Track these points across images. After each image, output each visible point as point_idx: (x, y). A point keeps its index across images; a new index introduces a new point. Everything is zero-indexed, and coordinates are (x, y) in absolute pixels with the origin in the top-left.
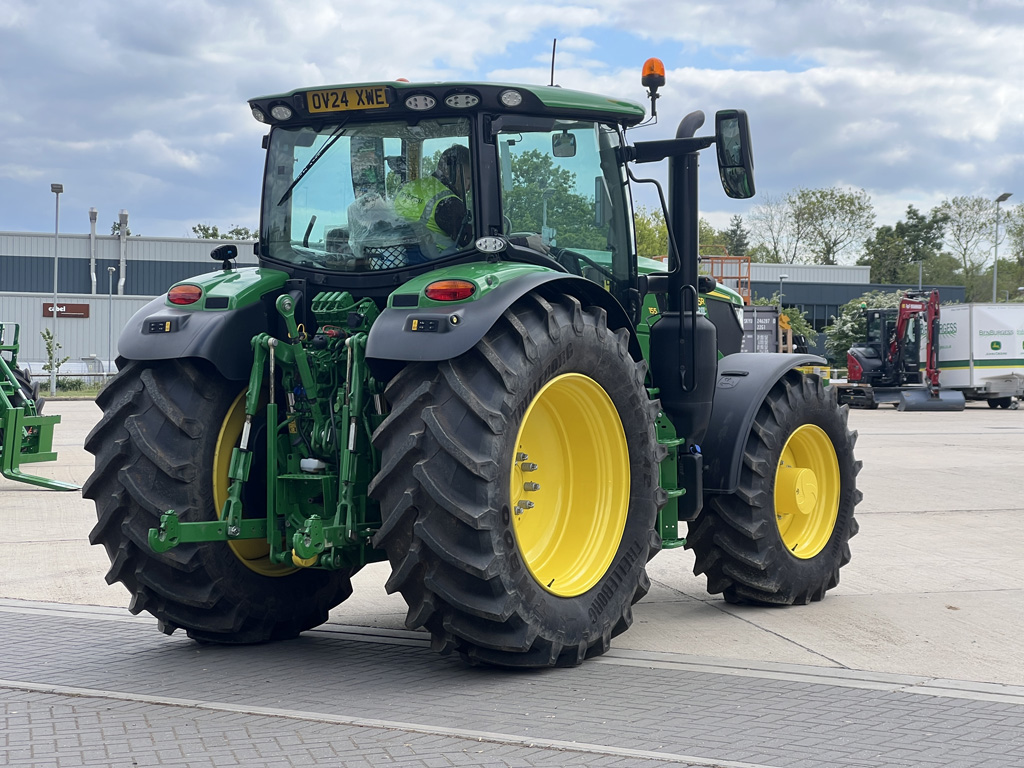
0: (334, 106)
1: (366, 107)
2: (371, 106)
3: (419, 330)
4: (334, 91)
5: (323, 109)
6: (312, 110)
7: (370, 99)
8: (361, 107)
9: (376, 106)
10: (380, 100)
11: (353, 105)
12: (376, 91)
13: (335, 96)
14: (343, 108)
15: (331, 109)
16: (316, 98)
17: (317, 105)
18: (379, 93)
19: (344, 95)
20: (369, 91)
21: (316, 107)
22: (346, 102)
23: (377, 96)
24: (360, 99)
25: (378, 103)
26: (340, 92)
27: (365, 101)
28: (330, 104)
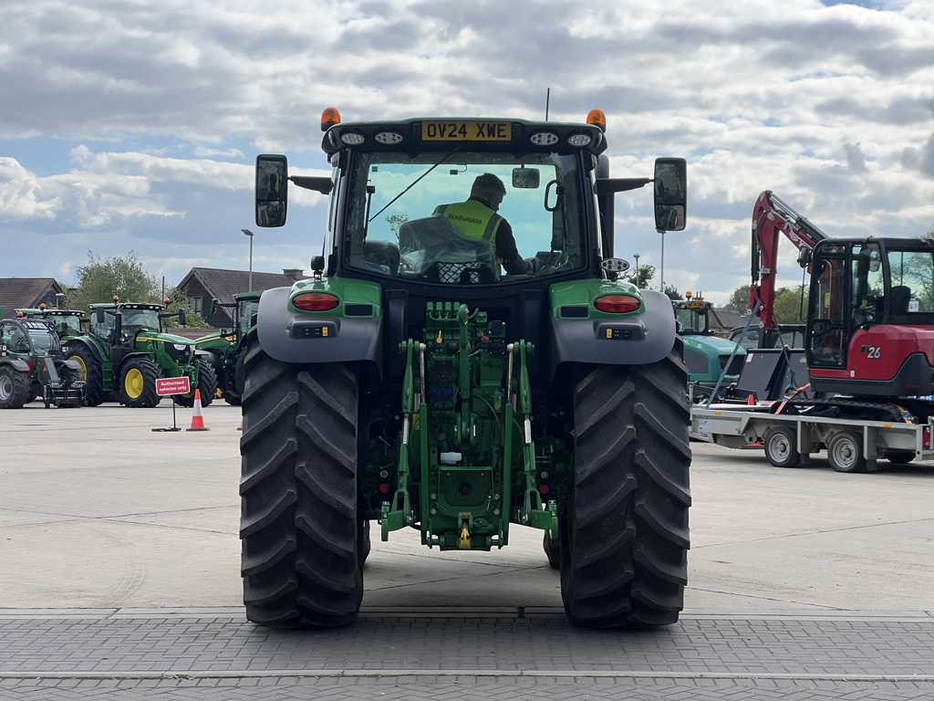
0: (450, 135)
1: (486, 138)
2: (491, 138)
3: (613, 337)
4: (453, 123)
5: (438, 138)
6: (425, 137)
7: (491, 132)
8: (480, 138)
9: (496, 138)
10: (501, 133)
11: (472, 135)
12: (499, 126)
13: (453, 128)
14: (460, 137)
15: (446, 138)
16: (432, 128)
17: (432, 133)
18: (501, 128)
19: (464, 127)
20: (491, 125)
21: (430, 136)
22: (465, 133)
23: (499, 130)
24: (481, 132)
25: (499, 136)
26: (461, 125)
27: (486, 133)
28: (446, 134)
